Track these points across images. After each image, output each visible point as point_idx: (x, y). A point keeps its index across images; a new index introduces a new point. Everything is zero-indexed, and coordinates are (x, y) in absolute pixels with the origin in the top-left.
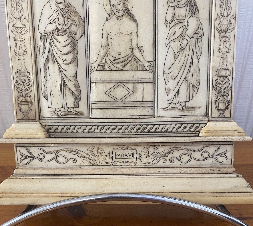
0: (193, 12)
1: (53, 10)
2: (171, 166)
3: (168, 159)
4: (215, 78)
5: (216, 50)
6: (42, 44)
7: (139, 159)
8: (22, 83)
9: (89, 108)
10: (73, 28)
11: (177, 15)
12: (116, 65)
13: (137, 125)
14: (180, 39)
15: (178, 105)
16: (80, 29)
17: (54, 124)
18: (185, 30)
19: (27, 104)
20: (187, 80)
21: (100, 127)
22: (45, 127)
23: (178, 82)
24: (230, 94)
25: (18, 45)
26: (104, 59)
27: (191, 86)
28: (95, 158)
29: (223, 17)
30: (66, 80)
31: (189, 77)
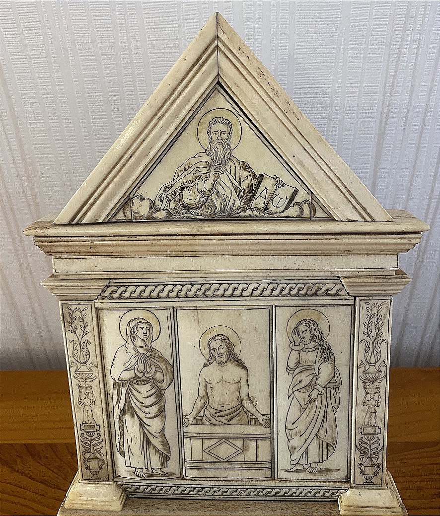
0: (327, 357)
1: (130, 355)
4: (359, 436)
6: (115, 392)
8: (89, 438)
9: (181, 467)
10: (159, 376)
11: (303, 360)
12: (218, 419)
13: (248, 488)
14: (308, 388)
15: (306, 467)
16: (168, 376)
17: (134, 484)
18: (315, 378)
19: (96, 461)
20: (319, 437)
21: (196, 490)
22: (122, 486)
23: (306, 440)
24: (381, 456)
25: (83, 393)
26: (202, 412)
27: (325, 444)
29: (370, 363)
30: (149, 435)
31: (322, 434)
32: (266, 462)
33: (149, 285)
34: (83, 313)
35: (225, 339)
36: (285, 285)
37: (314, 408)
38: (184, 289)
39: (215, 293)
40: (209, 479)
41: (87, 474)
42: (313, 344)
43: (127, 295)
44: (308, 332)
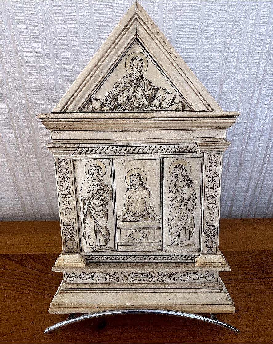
1: (90, 184)
2: (175, 283)
3: (172, 278)
4: (205, 226)
5: (206, 208)
6: (82, 204)
7: (151, 278)
8: (68, 230)
9: (115, 245)
10: (105, 195)
11: (177, 186)
12: (135, 218)
13: (149, 256)
14: (180, 201)
15: (179, 243)
16: (109, 195)
17: (91, 255)
18: (183, 196)
19: (71, 242)
20: (185, 227)
21: (123, 257)
22: (84, 256)
24: (216, 237)
25: (65, 206)
26: (127, 214)
27: (188, 231)
28: (120, 278)
29: (211, 188)
30: (99, 228)
31: (187, 225)
32: (159, 241)
33: (100, 147)
34: (66, 162)
35: (139, 175)
36: (169, 147)
37: (183, 212)
38: (118, 149)
39: (134, 151)
40: (129, 251)
41: (67, 249)
42: (182, 177)
43: (89, 152)
44: (180, 171)
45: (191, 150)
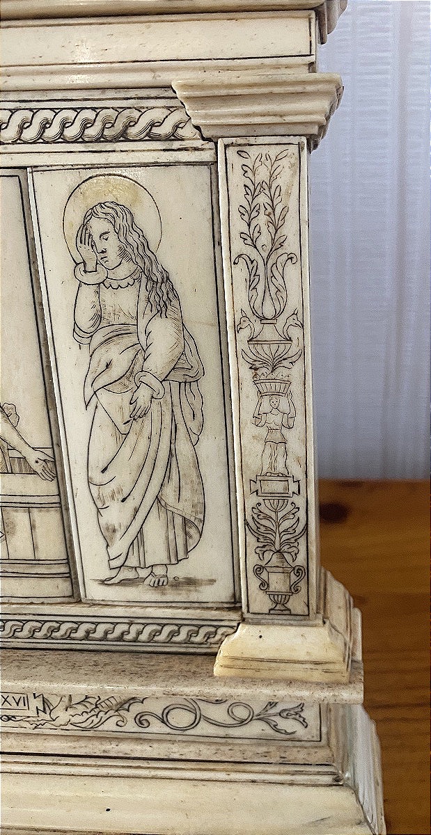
0: (162, 303)
2: (141, 736)
3: (130, 716)
4: (253, 500)
5: (247, 417)
7: (45, 712)
11: (109, 309)
13: (28, 621)
14: (126, 382)
18: (140, 357)
20: (163, 504)
23: (136, 511)
24: (302, 548)
27: (179, 521)
31: (169, 494)
32: (56, 562)
37: (146, 433)
44: (112, 237)
45: (155, 130)
